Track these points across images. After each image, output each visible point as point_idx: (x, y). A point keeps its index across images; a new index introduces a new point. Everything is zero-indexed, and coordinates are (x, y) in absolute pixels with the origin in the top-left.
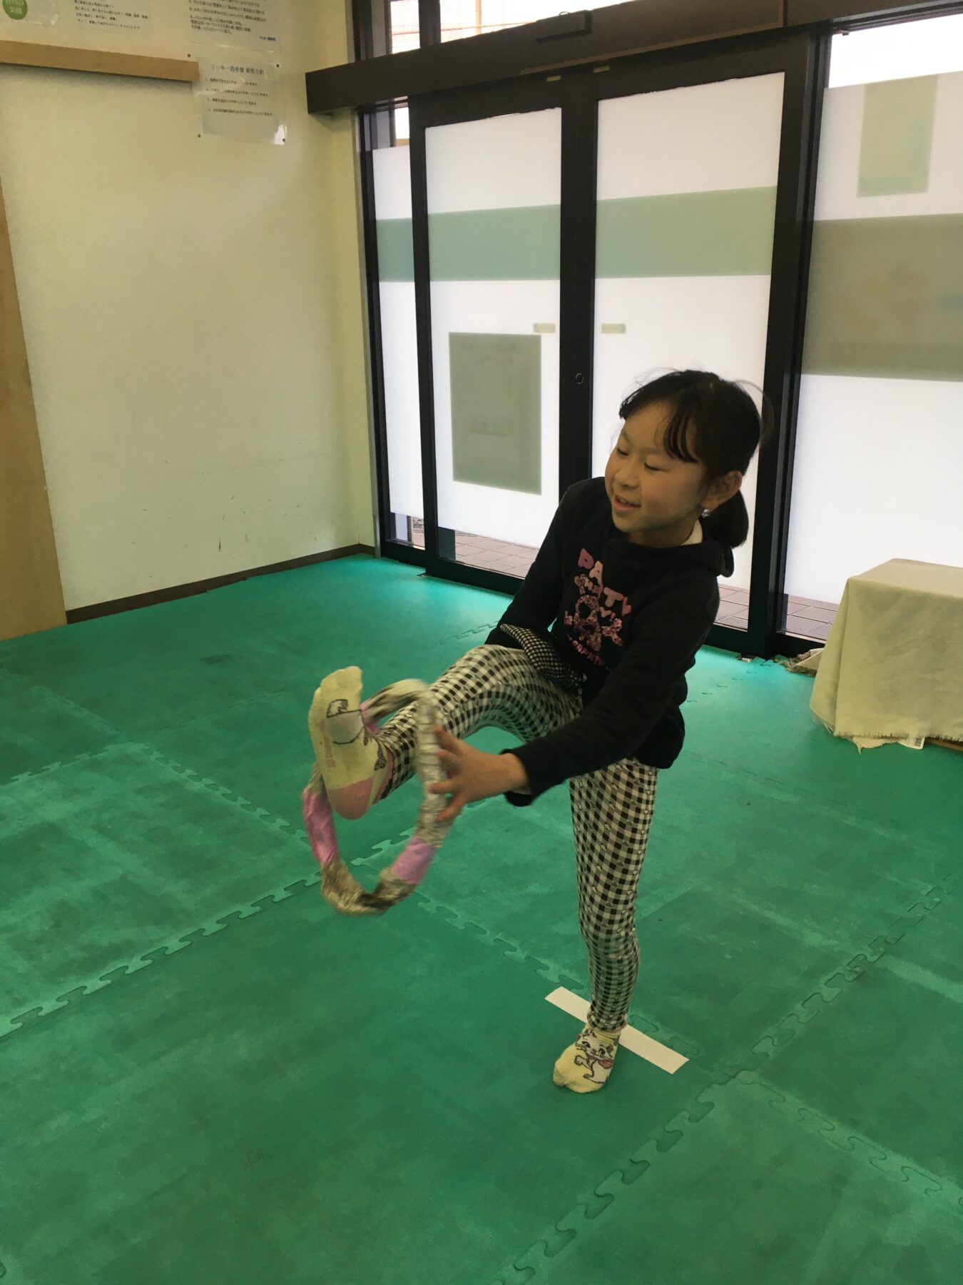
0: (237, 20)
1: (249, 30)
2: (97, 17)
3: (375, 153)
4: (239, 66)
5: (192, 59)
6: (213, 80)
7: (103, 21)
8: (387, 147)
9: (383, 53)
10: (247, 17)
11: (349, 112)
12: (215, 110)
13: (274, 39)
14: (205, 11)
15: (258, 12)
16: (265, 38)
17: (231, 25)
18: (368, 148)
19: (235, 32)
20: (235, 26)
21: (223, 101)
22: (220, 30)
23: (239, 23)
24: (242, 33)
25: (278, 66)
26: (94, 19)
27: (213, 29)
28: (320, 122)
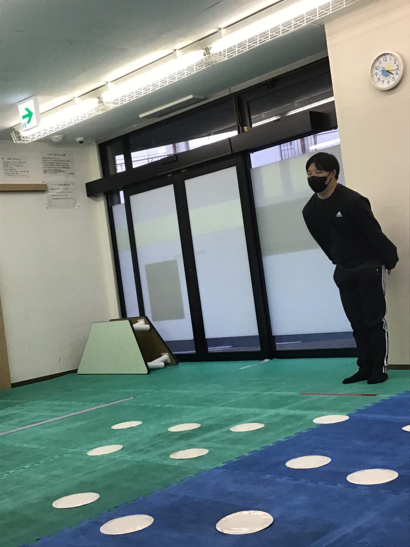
0: (60, 169)
1: (64, 172)
2: (11, 173)
3: (113, 206)
4: (61, 184)
5: (44, 183)
6: (52, 189)
7: (14, 174)
8: (117, 204)
9: (114, 173)
10: (63, 168)
11: (102, 194)
12: (53, 199)
13: (73, 174)
14: (48, 167)
15: (67, 165)
16: (70, 174)
17: (57, 171)
18: (110, 206)
19: (59, 173)
20: (59, 171)
21: (56, 196)
22: (54, 173)
23: (61, 170)
24: (62, 173)
25: (75, 182)
26: (11, 174)
27: (51, 173)
28: (92, 199)
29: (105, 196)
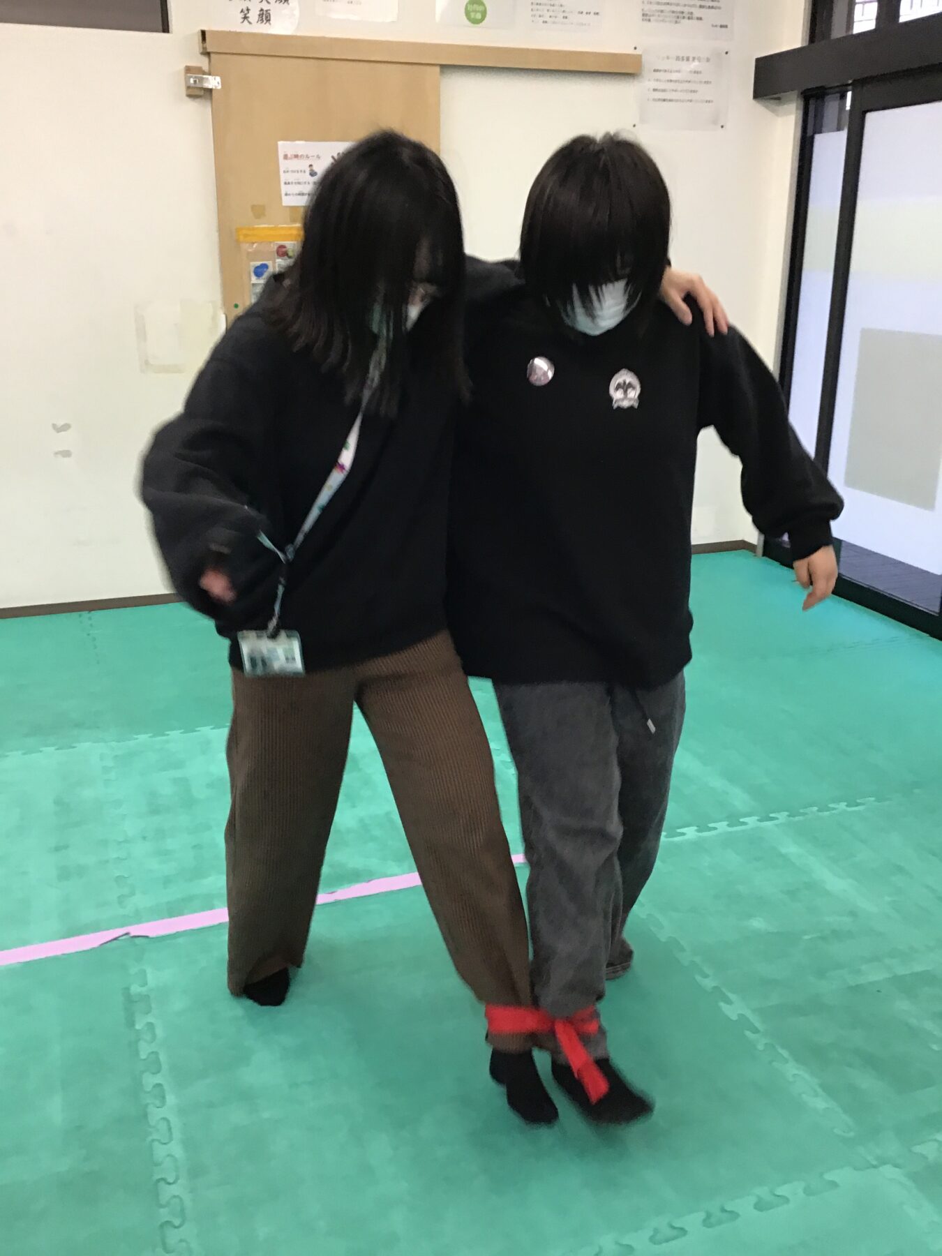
0: (690, 10)
1: (700, 19)
2: (550, 16)
3: (818, 137)
4: (685, 55)
5: (637, 52)
6: (655, 71)
7: (556, 20)
8: (833, 131)
9: (844, 34)
10: (701, 7)
11: (796, 96)
12: (654, 100)
13: (726, 26)
14: (658, 4)
16: (716, 26)
17: (681, 15)
18: (810, 132)
19: (686, 21)
20: (687, 16)
21: (664, 91)
22: (670, 22)
23: (692, 13)
24: (695, 21)
25: (727, 53)
26: (547, 19)
27: (663, 21)
28: (767, 107)
29: (801, 103)
